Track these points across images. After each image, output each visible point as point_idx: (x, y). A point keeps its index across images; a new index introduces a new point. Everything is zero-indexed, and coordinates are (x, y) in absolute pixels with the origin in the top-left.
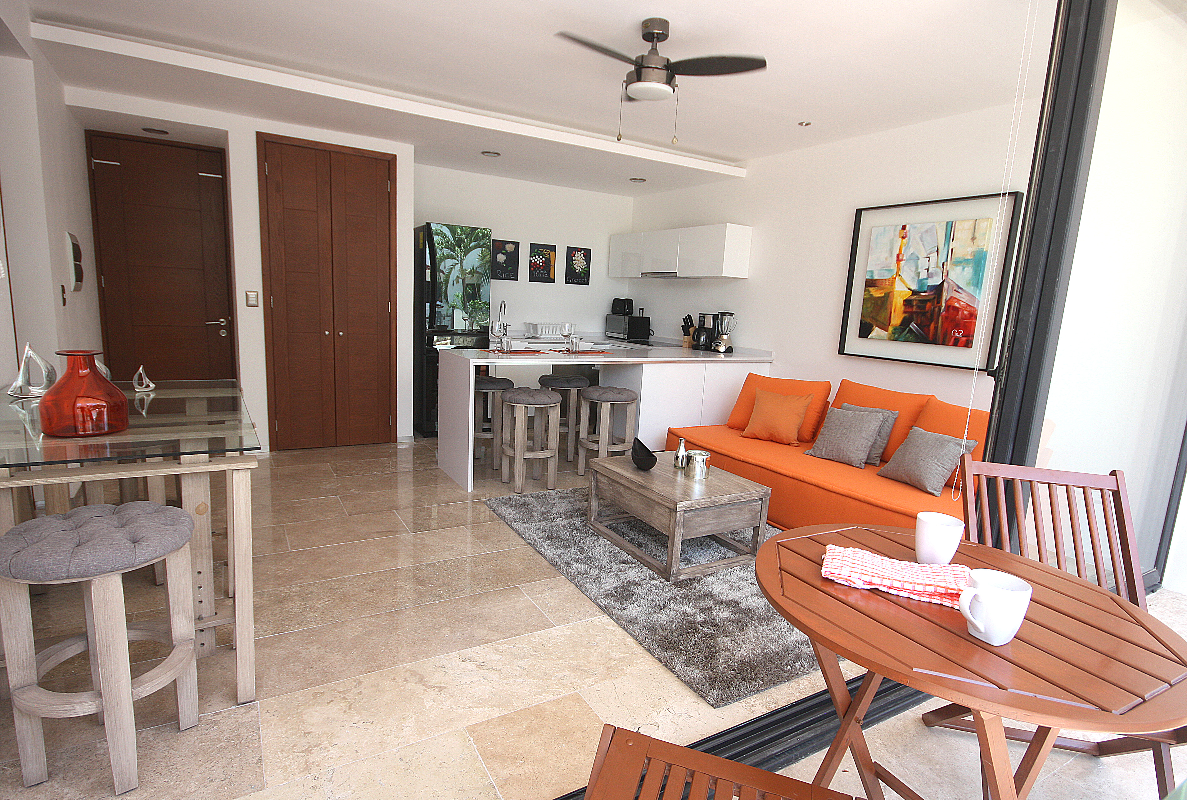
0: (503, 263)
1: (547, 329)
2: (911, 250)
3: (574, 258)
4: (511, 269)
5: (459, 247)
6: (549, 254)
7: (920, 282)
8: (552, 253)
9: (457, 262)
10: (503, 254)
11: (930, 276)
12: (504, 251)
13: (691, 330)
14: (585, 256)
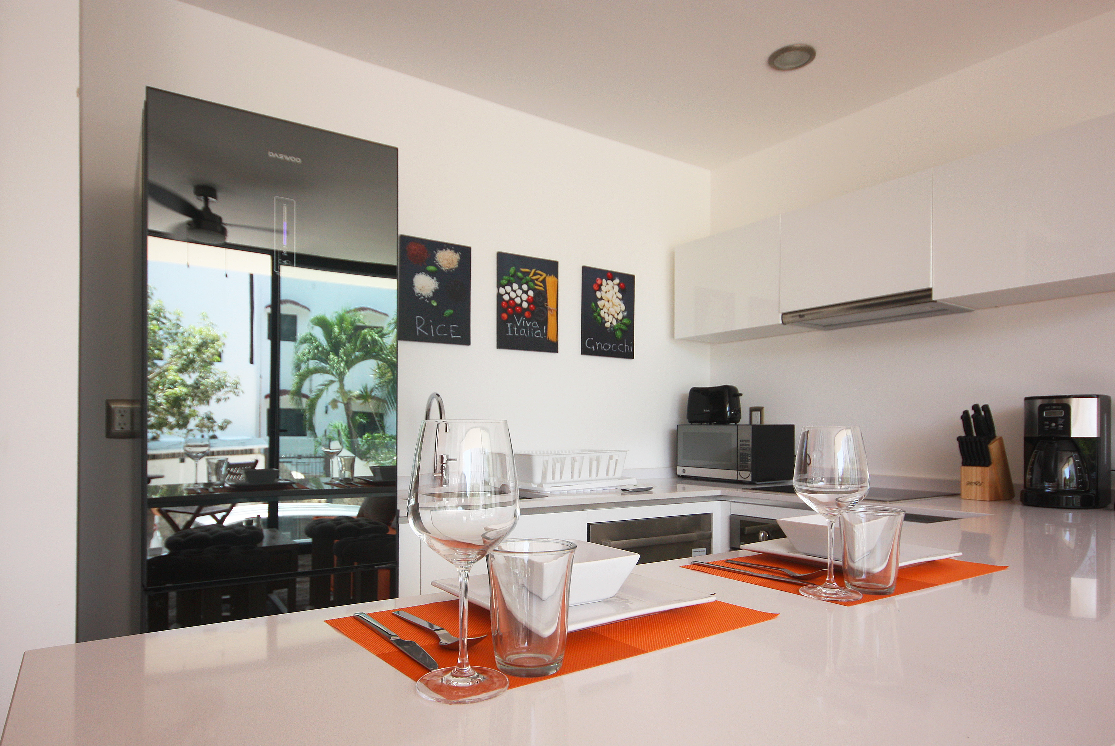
0: (430, 299)
1: (558, 465)
3: (598, 295)
4: (451, 316)
5: (337, 354)
6: (544, 281)
8: (550, 280)
9: (332, 378)
10: (431, 274)
12: (431, 268)
13: (993, 447)
14: (621, 290)
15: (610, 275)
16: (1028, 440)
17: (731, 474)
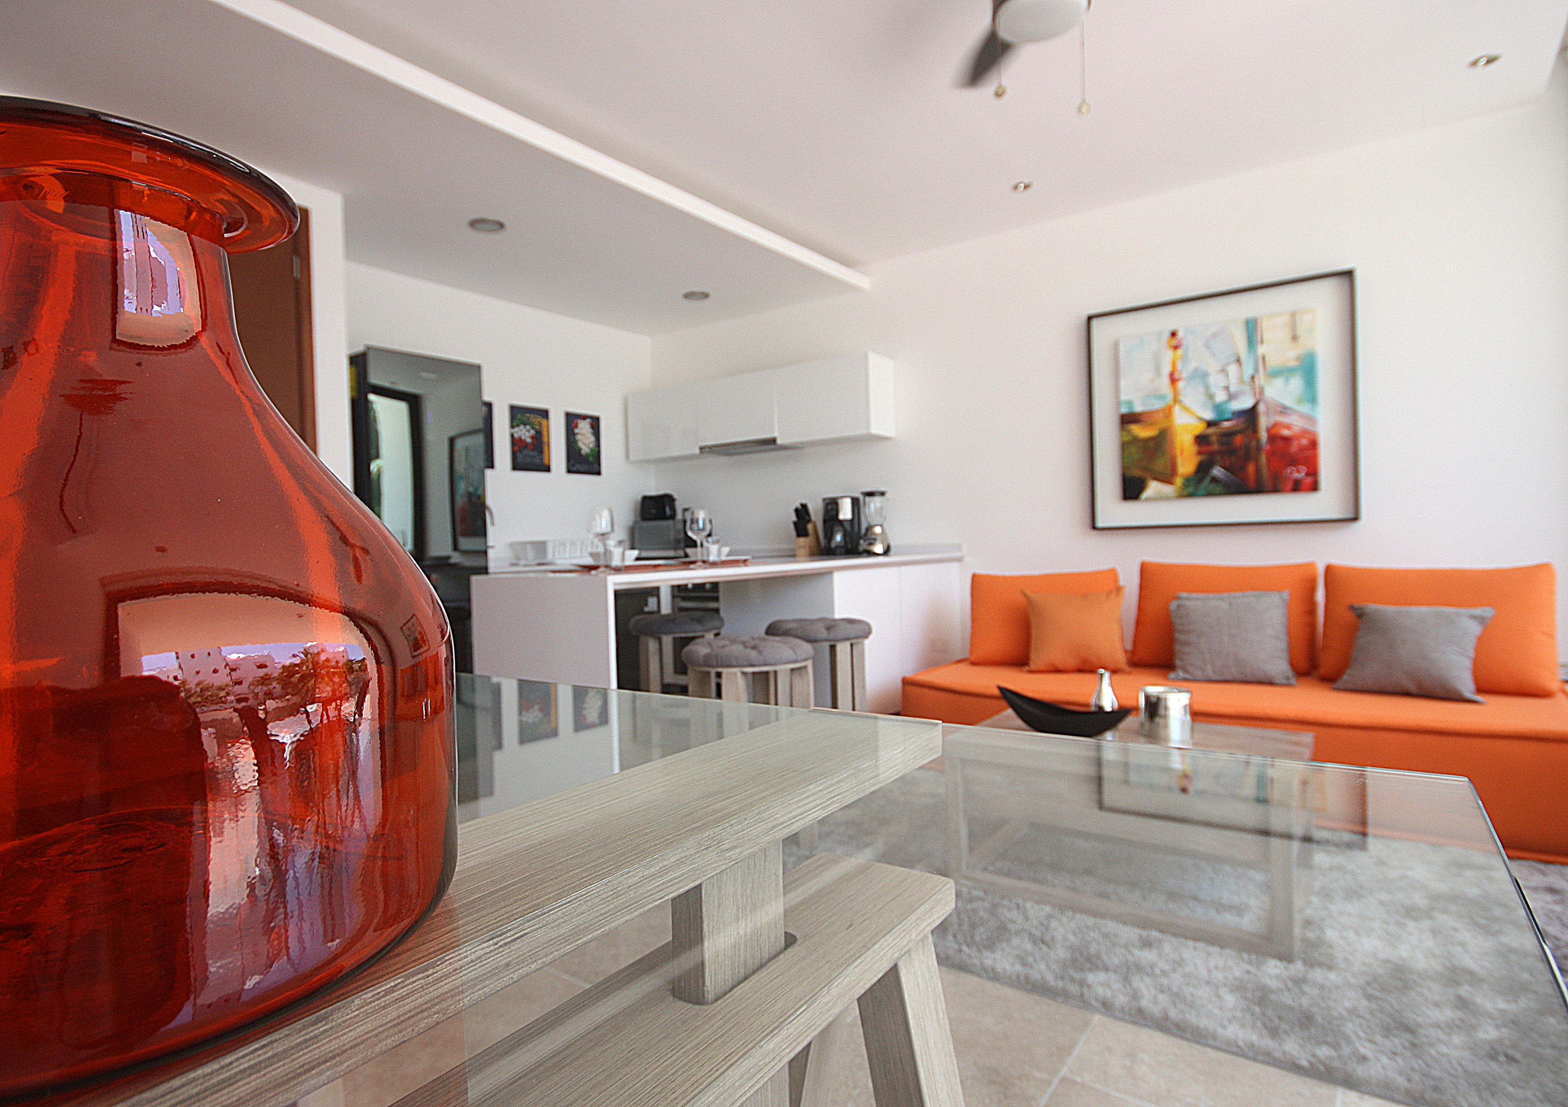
2: (1193, 365)
3: (576, 431)
6: (540, 424)
7: (1218, 408)
8: (544, 422)
11: (1232, 397)
13: (810, 527)
14: (592, 427)
15: (584, 417)
16: (825, 521)
17: (671, 553)
